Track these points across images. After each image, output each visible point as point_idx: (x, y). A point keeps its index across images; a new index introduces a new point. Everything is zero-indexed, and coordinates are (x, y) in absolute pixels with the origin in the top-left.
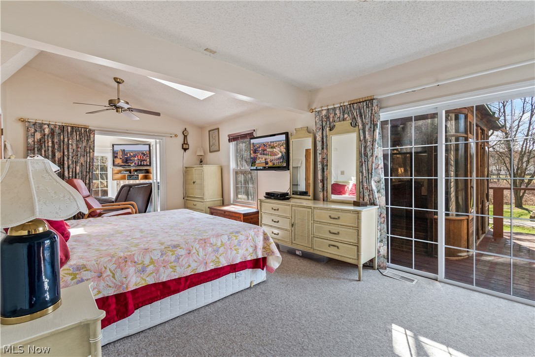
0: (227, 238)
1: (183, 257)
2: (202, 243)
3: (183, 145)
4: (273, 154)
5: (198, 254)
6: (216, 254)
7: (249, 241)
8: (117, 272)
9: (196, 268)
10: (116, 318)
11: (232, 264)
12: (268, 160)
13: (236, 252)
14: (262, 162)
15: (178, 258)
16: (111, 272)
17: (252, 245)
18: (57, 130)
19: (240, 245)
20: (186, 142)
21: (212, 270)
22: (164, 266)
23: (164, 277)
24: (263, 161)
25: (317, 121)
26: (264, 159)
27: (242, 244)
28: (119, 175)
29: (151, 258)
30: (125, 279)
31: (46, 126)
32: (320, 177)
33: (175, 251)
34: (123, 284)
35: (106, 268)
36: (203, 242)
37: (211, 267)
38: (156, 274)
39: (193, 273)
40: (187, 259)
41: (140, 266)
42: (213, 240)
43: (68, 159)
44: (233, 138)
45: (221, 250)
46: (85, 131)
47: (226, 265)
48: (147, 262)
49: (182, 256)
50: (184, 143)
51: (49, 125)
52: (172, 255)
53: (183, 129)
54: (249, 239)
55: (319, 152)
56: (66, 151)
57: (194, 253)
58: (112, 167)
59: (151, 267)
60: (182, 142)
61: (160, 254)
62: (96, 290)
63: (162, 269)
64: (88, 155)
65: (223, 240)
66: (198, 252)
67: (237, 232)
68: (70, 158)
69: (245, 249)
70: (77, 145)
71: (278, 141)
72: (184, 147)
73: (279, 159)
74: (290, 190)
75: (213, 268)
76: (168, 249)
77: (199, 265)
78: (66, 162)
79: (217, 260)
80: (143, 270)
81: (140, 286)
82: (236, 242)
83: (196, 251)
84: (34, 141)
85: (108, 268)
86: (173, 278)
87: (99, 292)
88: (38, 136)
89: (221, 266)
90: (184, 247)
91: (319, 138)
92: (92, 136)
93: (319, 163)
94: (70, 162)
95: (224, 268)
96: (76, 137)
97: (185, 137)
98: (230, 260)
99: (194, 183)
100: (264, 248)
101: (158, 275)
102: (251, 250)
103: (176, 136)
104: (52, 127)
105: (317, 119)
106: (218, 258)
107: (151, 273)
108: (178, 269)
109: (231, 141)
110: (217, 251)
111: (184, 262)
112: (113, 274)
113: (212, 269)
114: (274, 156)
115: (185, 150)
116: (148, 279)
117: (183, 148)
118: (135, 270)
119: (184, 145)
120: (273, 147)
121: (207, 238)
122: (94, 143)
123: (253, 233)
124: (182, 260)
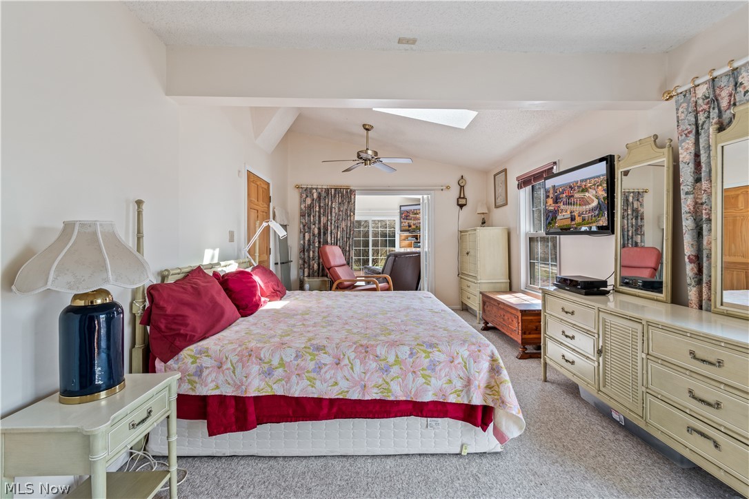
0: (409, 352)
1: (327, 368)
2: (361, 352)
3: (458, 199)
4: (584, 202)
5: (352, 368)
6: (384, 376)
7: (455, 367)
8: (237, 367)
9: (346, 390)
10: (234, 427)
11: (414, 400)
12: (576, 214)
13: (424, 381)
14: (565, 217)
15: (319, 368)
16: (232, 365)
17: (462, 375)
18: (323, 194)
19: (433, 370)
20: (462, 196)
21: (375, 401)
22: (298, 375)
23: (296, 390)
24: (568, 215)
25: (682, 116)
26: (569, 212)
27: (438, 368)
28: (407, 242)
29: (282, 358)
30: (245, 379)
31: (314, 191)
32: (688, 250)
33: (317, 355)
34: (242, 385)
35: (227, 359)
36: (363, 351)
37: (373, 394)
38: (287, 383)
39: (341, 397)
40: (333, 371)
41: (266, 367)
42: (381, 351)
43: (331, 223)
44: (524, 182)
45: (395, 370)
46: (347, 192)
47: (404, 399)
48: (275, 362)
49: (325, 365)
50: (460, 198)
51: (316, 189)
52: (311, 360)
53: (460, 177)
54: (456, 362)
55: (684, 188)
56: (329, 215)
57: (346, 365)
58: (399, 232)
59: (280, 370)
60: (457, 196)
61: (294, 355)
62: (214, 383)
63: (294, 378)
64: (349, 218)
65: (399, 354)
66: (352, 364)
67: (432, 346)
68: (333, 223)
69: (444, 380)
70: (339, 208)
71: (594, 178)
72: (460, 203)
73: (593, 210)
74: (616, 275)
75: (378, 398)
76: (307, 350)
77: (353, 387)
78: (329, 228)
79: (385, 386)
80: (269, 373)
81: (264, 394)
82: (426, 362)
83: (350, 362)
84: (305, 207)
85: (229, 359)
86: (311, 396)
87: (217, 387)
88: (309, 201)
89: (392, 398)
90: (331, 352)
91: (686, 156)
92: (353, 197)
93: (684, 216)
94: (333, 228)
95: (398, 402)
96: (338, 199)
97: (462, 187)
98: (410, 393)
99: (468, 253)
100: (489, 387)
101: (288, 385)
102: (459, 384)
103: (448, 188)
104: (320, 190)
105: (681, 110)
106: (387, 383)
107: (279, 380)
108: (318, 383)
109: (521, 188)
110: (386, 370)
111: (328, 376)
112: (234, 368)
113: (376, 399)
114: (585, 205)
115: (461, 206)
116: (275, 386)
117: (458, 205)
118: (259, 370)
119: (460, 200)
120: (585, 190)
121: (372, 346)
122: (354, 205)
123: (466, 354)
124: (326, 372)
